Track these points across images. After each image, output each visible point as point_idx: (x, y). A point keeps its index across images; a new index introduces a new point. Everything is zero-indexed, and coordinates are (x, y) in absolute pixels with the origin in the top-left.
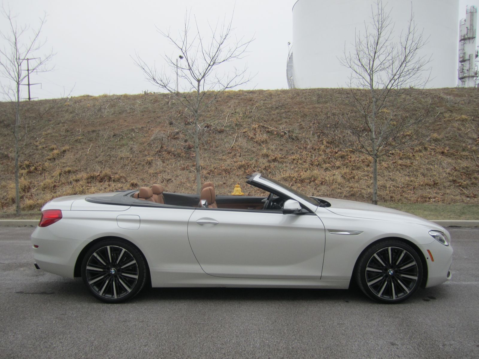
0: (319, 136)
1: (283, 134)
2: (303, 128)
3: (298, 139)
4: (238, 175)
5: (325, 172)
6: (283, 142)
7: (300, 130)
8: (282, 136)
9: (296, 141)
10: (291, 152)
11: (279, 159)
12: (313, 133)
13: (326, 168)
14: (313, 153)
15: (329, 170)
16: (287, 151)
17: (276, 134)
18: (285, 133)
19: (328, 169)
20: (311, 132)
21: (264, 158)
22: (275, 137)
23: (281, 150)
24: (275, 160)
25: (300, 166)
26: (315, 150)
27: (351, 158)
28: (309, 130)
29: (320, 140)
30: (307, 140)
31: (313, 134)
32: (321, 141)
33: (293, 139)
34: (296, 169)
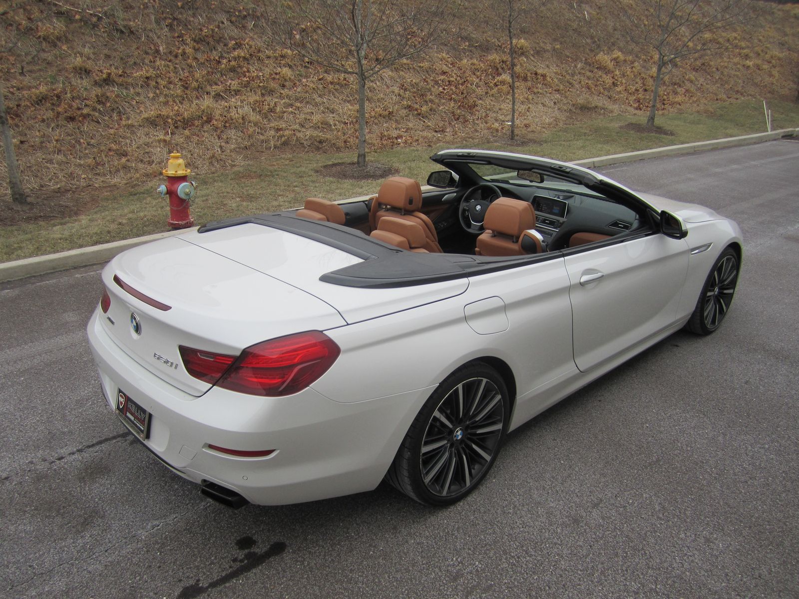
0: (170, 26)
1: (94, 19)
2: (132, 7)
3: (132, 32)
4: (43, 121)
5: (217, 101)
6: (104, 38)
7: (126, 12)
8: (95, 26)
9: (128, 36)
10: (131, 61)
11: (116, 80)
12: (155, 18)
13: (216, 94)
14: (176, 64)
15: (223, 98)
16: (122, 59)
17: (81, 20)
18: (100, 19)
19: (220, 95)
20: (153, 17)
21: (81, 78)
22: (80, 27)
23: (108, 57)
24: (108, 81)
25: (166, 91)
26: (176, 56)
27: (248, 71)
28: (146, 11)
29: (176, 35)
30: (151, 35)
31: (158, 22)
32: (178, 37)
33: (122, 32)
34: (162, 99)
